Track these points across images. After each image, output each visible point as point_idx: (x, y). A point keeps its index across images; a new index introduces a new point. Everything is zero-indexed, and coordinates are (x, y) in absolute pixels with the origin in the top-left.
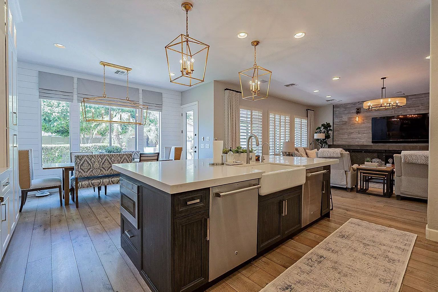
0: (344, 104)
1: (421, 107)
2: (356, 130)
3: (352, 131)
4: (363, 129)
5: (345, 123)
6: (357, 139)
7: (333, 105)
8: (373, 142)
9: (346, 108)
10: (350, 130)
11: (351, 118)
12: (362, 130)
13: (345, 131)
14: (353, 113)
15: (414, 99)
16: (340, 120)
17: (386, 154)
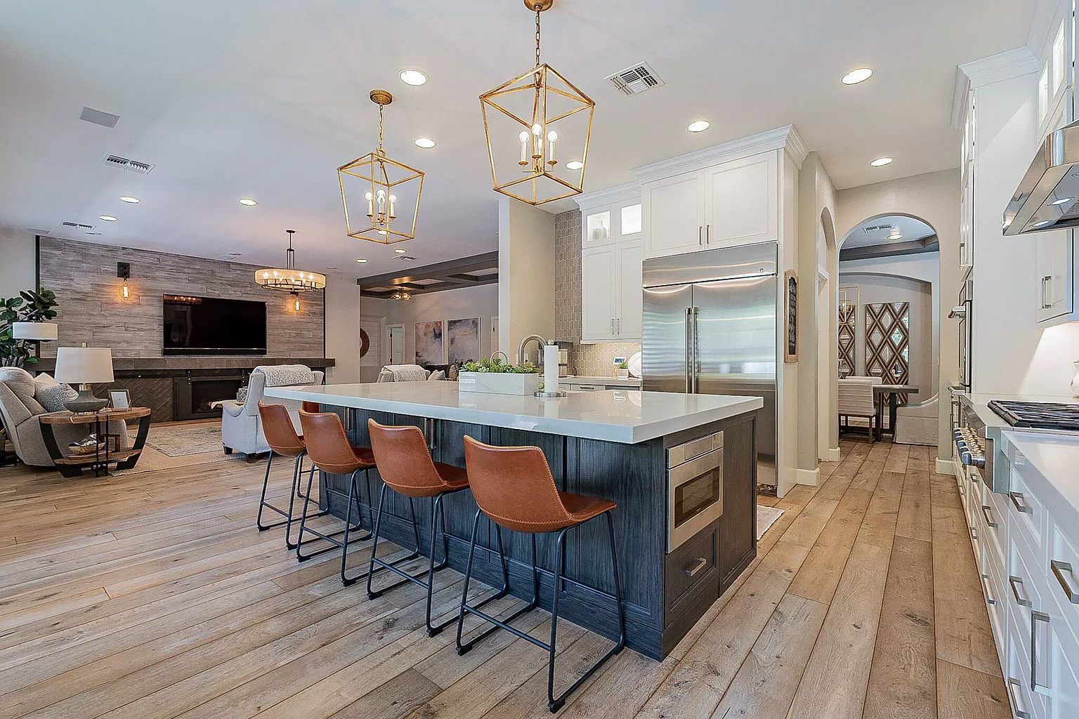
0: (80, 243)
1: (249, 289)
2: (117, 319)
3: (105, 322)
4: (138, 320)
5: (82, 298)
6: (120, 343)
7: (38, 237)
8: (165, 353)
9: (84, 255)
10: (98, 320)
11: (104, 286)
12: (134, 320)
13: (84, 318)
14: (106, 272)
15: (239, 272)
16: (63, 287)
17: (194, 379)
